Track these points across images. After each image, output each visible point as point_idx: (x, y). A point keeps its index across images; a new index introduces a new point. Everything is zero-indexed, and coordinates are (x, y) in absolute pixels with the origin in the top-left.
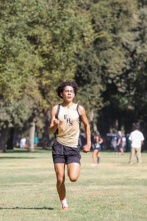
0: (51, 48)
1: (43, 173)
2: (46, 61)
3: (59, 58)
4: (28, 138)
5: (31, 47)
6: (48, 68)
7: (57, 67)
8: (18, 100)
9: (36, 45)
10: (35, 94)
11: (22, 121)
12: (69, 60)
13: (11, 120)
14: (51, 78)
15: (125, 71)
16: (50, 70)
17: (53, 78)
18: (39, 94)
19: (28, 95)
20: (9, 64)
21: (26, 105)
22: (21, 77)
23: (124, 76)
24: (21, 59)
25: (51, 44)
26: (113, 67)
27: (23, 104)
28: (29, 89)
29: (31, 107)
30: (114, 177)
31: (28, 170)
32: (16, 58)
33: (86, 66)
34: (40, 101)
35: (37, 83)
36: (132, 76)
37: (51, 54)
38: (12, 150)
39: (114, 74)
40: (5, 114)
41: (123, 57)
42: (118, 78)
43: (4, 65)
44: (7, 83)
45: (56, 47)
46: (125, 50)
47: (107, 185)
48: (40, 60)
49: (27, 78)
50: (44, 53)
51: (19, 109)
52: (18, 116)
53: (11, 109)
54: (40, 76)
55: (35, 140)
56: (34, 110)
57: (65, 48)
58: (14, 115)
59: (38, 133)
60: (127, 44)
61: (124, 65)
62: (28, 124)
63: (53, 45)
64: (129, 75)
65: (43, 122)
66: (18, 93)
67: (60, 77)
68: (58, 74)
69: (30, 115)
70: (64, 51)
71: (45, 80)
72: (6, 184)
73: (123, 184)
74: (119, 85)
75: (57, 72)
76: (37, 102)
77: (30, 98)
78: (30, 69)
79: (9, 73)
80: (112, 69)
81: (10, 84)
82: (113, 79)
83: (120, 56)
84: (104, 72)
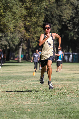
0: (31, 4)
1: (27, 74)
2: (28, 12)
3: (35, 10)
4: (18, 55)
5: (20, 4)
6: (29, 15)
7: (35, 15)
8: (13, 33)
9: (23, 3)
10: (22, 30)
11: (14, 45)
12: (41, 12)
13: (8, 45)
14: (31, 21)
15: (72, 17)
16: (30, 17)
17: (32, 21)
18: (24, 30)
19: (18, 31)
20: (7, 13)
21: (17, 36)
22: (14, 20)
23: (71, 20)
24: (14, 11)
25: (31, 2)
26: (65, 15)
27: (15, 36)
28: (19, 27)
29: (20, 37)
30: (66, 77)
31: (18, 72)
32: (12, 10)
33: (50, 15)
34: (25, 34)
35: (23, 24)
36: (76, 20)
37: (31, 8)
38: (9, 62)
39: (66, 19)
40: (5, 41)
41: (71, 10)
42: (68, 21)
43: (5, 14)
44: (7, 23)
45: (34, 4)
46: (72, 6)
47: (62, 81)
48: (25, 11)
49: (18, 21)
50: (27, 7)
51: (13, 38)
52: (12, 42)
53: (8, 38)
54: (25, 20)
55: (21, 56)
56: (21, 39)
57: (39, 5)
58: (10, 42)
59: (23, 52)
60: (73, 3)
61: (71, 14)
62: (18, 47)
63: (32, 3)
64: (75, 20)
65: (26, 46)
66: (13, 29)
67: (36, 21)
68: (35, 19)
69: (19, 42)
70: (38, 6)
71: (27, 23)
72: (6, 80)
73: (71, 81)
74: (69, 25)
75: (35, 18)
76: (23, 35)
77: (19, 32)
78: (19, 16)
79: (8, 18)
80: (65, 17)
81: (8, 24)
82: (65, 22)
83: (69, 9)
84: (60, 18)
